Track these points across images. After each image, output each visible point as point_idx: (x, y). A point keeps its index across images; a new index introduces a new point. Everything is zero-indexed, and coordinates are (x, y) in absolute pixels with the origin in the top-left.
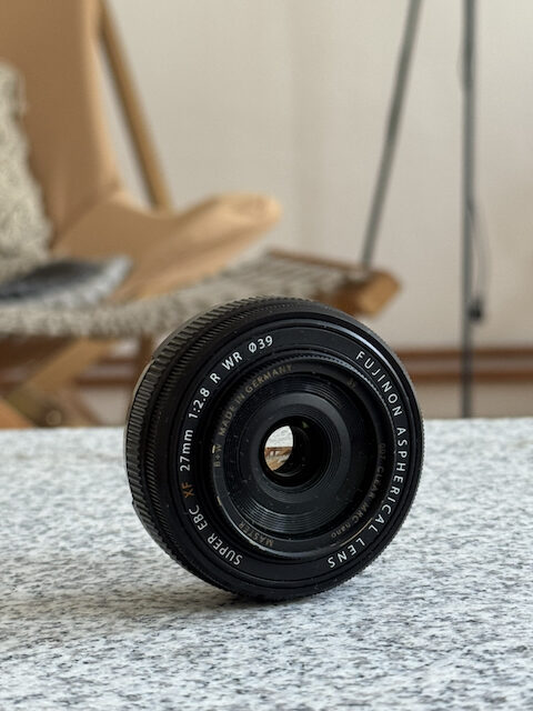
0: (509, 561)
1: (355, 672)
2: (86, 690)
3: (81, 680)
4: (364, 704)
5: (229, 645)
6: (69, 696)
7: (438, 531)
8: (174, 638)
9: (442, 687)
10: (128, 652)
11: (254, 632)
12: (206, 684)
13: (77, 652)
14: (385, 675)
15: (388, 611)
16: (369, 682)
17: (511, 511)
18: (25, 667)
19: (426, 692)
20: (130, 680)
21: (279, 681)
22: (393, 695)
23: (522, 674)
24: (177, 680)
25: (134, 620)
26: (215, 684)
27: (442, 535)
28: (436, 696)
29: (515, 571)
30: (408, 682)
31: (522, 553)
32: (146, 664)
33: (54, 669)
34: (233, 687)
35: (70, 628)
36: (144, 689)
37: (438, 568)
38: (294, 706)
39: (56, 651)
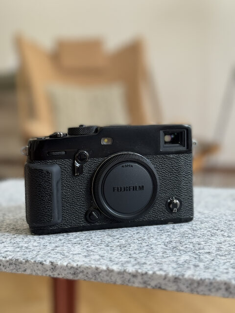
0: (215, 228)
1: (162, 255)
2: (92, 253)
3: (91, 251)
4: (161, 264)
5: (132, 245)
6: (87, 255)
7: (199, 218)
8: (118, 242)
9: (183, 261)
10: (105, 244)
11: (139, 242)
12: (122, 254)
13: (93, 243)
14: (170, 256)
15: (177, 239)
16: (165, 258)
17: (221, 214)
18: (79, 246)
19: (179, 262)
20: (103, 252)
21: (141, 255)
22: (170, 262)
23: (206, 259)
24: (115, 253)
25: (110, 236)
26: (124, 255)
27: (200, 220)
28: (181, 263)
29: (216, 231)
30: (175, 259)
31: (219, 226)
32: (109, 248)
33: (85, 247)
34: (129, 256)
35: (93, 237)
36: (106, 255)
37: (195, 229)
38: (143, 262)
39: (88, 243)
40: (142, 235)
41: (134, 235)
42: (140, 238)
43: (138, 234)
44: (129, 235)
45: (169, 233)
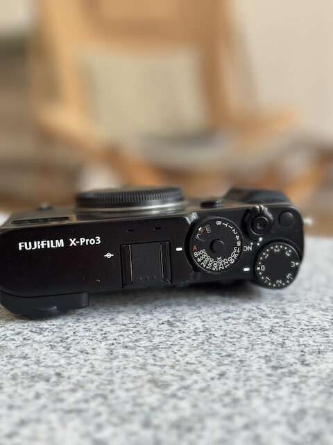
40: (231, 383)
41: (212, 383)
42: (228, 393)
43: (222, 381)
44: (202, 385)
45: (295, 379)
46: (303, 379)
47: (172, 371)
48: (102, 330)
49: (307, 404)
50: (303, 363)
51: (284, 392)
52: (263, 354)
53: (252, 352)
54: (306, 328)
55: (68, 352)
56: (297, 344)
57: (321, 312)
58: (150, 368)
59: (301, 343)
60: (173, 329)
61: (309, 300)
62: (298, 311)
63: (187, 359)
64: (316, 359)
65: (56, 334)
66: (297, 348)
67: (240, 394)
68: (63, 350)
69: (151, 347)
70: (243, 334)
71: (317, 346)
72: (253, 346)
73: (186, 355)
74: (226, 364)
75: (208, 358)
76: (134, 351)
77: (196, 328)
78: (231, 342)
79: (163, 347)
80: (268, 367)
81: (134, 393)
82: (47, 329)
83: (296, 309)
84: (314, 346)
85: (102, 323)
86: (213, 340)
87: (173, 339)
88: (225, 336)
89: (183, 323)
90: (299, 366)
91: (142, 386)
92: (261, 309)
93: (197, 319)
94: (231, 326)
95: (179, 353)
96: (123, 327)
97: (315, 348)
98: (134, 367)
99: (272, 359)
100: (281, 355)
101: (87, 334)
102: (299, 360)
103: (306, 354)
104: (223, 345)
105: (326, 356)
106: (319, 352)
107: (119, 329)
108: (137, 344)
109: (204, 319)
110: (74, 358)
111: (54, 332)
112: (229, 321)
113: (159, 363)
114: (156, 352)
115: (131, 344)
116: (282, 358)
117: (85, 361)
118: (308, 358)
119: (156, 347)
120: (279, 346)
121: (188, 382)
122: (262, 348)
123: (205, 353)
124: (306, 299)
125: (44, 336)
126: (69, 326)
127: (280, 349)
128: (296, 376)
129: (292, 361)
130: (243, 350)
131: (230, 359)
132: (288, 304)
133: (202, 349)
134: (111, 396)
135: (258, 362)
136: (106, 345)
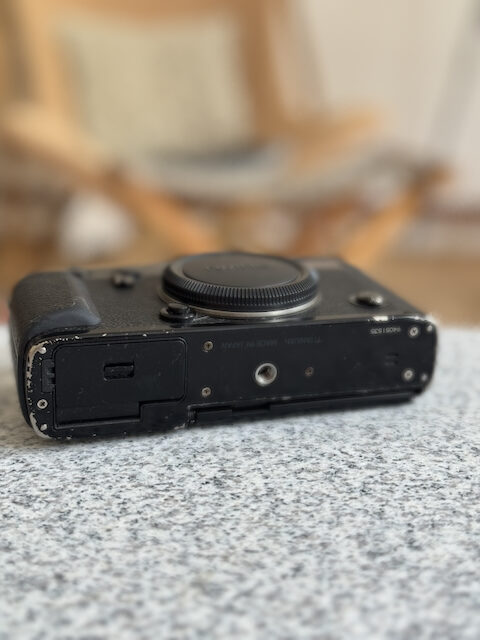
8: (233, 629)
35: (147, 595)
40: (311, 583)
41: (283, 584)
43: (300, 580)
46: (414, 572)
47: (226, 566)
48: (118, 497)
49: (422, 615)
50: (412, 545)
51: (387, 596)
52: (353, 532)
53: (339, 528)
54: (413, 484)
55: (72, 536)
56: (400, 512)
57: (432, 457)
58: (193, 560)
59: (407, 510)
60: (224, 492)
61: (415, 436)
62: (400, 455)
63: (246, 544)
64: (430, 537)
65: (51, 506)
66: (402, 520)
67: (325, 601)
68: (63, 533)
69: (191, 525)
70: (324, 497)
71: (430, 515)
72: (338, 517)
73: (244, 536)
74: (301, 551)
75: (276, 541)
76: (168, 532)
77: (256, 490)
78: (306, 512)
79: (210, 523)
80: (362, 554)
81: (172, 606)
82: (37, 497)
83: (396, 451)
84: (424, 515)
85: (119, 485)
86: (281, 510)
87: (222, 510)
88: (298, 501)
89: (235, 481)
90: (405, 551)
91: (182, 594)
92: (346, 453)
93: (256, 472)
94: (306, 485)
95: (234, 534)
96: (150, 491)
97: (426, 518)
98: (170, 561)
99: (368, 539)
100: (379, 531)
101: (99, 504)
102: (405, 539)
103: (415, 530)
104: (296, 518)
105: (443, 532)
106: (433, 526)
107: (143, 494)
108: (172, 519)
109: (266, 473)
110: (80, 548)
111: (48, 502)
112: (302, 475)
113: (205, 553)
114: (199, 532)
115: (162, 521)
116: (381, 538)
117: (98, 551)
118: (418, 535)
119: (200, 525)
120: (376, 516)
121: (248, 585)
122: (352, 521)
123: (271, 533)
124: (410, 435)
125: (34, 511)
126: (70, 491)
127: (378, 522)
128: (403, 568)
129: (396, 541)
130: (325, 526)
131: (308, 542)
132: (385, 444)
133: (266, 525)
134: (139, 612)
135: (348, 545)
136: (126, 523)
